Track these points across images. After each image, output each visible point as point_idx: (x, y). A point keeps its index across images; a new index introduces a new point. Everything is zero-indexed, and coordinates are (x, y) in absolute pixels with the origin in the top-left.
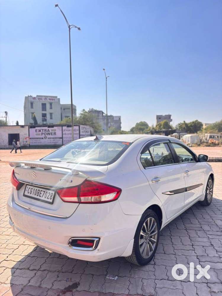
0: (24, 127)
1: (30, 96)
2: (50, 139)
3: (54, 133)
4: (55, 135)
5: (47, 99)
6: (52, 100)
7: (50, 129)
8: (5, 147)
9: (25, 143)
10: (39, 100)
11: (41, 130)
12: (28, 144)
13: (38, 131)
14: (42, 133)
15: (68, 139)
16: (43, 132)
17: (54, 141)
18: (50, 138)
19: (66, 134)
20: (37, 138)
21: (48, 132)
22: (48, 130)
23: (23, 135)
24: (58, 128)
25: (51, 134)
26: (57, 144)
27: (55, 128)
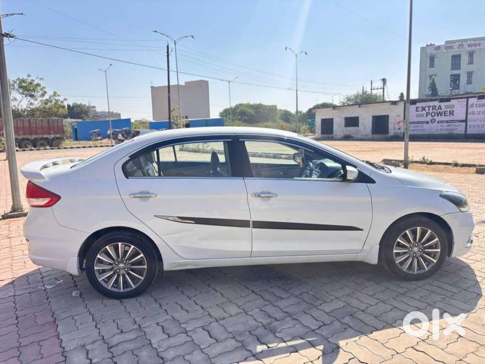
0: (397, 103)
1: (431, 45)
2: (442, 124)
3: (450, 111)
4: (451, 115)
5: (463, 45)
6: (475, 45)
7: (443, 105)
8: (367, 137)
9: (397, 130)
10: (446, 51)
11: (425, 107)
12: (401, 133)
13: (420, 109)
14: (427, 113)
15: (477, 123)
16: (429, 110)
17: (449, 128)
18: (442, 122)
19: (473, 113)
20: (418, 123)
21: (439, 110)
22: (440, 106)
23: (394, 118)
24: (459, 102)
25: (445, 113)
26: (455, 132)
27: (453, 102)
